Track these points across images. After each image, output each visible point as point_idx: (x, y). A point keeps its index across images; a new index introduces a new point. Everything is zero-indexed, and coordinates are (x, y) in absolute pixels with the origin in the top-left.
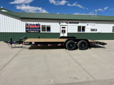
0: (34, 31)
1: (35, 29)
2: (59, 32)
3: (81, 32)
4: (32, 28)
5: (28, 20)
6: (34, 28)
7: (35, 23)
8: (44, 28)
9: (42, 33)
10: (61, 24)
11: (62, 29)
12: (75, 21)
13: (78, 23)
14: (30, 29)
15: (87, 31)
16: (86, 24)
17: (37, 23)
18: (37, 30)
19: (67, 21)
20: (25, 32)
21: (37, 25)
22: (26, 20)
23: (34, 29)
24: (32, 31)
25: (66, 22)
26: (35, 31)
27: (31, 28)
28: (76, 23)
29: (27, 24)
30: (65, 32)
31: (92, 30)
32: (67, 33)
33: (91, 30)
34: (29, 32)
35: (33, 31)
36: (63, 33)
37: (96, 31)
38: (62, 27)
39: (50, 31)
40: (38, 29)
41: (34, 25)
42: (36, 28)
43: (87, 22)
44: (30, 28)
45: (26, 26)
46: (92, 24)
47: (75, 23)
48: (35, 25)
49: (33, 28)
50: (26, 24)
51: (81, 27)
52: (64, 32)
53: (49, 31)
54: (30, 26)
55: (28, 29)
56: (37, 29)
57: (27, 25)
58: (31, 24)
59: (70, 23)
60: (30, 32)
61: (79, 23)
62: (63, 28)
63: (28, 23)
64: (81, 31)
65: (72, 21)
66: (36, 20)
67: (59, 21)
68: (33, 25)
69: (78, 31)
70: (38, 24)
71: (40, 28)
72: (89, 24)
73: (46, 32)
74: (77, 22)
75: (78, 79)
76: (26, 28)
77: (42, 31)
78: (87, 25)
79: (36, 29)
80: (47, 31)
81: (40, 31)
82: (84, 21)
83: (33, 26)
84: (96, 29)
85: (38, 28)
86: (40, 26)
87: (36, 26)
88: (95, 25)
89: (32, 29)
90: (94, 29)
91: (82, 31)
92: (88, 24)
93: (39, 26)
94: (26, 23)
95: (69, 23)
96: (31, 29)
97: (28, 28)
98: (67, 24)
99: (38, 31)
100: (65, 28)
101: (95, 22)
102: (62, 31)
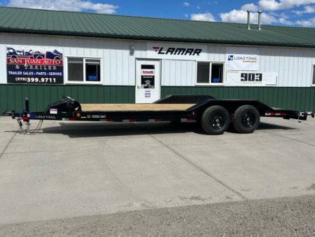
0: (40, 77)
1: (43, 71)
2: (132, 84)
3: (210, 84)
4: (31, 67)
5: (17, 37)
6: (39, 67)
7: (43, 49)
8: (75, 67)
9: (68, 85)
10: (138, 54)
11: (140, 72)
12: (187, 46)
13: (198, 52)
14: (26, 71)
15: (231, 79)
16: (228, 55)
17: (51, 49)
18: (51, 74)
19: (159, 45)
20: (5, 82)
21: (49, 55)
22: (10, 36)
23: (40, 71)
24: (33, 80)
25: (155, 48)
26: (43, 80)
27: (29, 67)
28: (190, 51)
29: (11, 51)
30: (152, 83)
31: (246, 77)
32: (162, 87)
33: (242, 75)
34: (20, 82)
35: (37, 80)
36: (145, 87)
37: (261, 80)
38: (143, 67)
39: (99, 80)
40: (55, 71)
41: (38, 56)
42: (47, 67)
43: (229, 48)
44: (22, 69)
45: (8, 61)
46: (246, 56)
47: (187, 52)
48: (43, 56)
49: (34, 67)
50: (10, 53)
51: (207, 65)
52: (148, 82)
53: (95, 77)
54: (23, 61)
55: (17, 70)
56: (52, 71)
57: (12, 55)
58: (28, 54)
59: (171, 50)
60: (25, 82)
61: (200, 51)
62: (145, 70)
63: (17, 48)
64: (208, 82)
65: (176, 46)
66: (47, 38)
67: (132, 43)
68: (35, 56)
69: (199, 81)
70: (56, 51)
71: (60, 69)
72: (235, 56)
73: (85, 82)
74: (195, 46)
75: (203, 200)
76: (10, 67)
77: (70, 79)
78: (229, 59)
79: (48, 71)
80: (87, 80)
81: (60, 79)
82: (218, 47)
83: (38, 61)
84: (261, 75)
85: (55, 68)
86: (62, 62)
87: (46, 61)
88: (254, 60)
89: (31, 71)
90: (253, 75)
91: (212, 82)
92: (232, 56)
93: (58, 58)
94: (8, 49)
95: (168, 51)
96: (29, 70)
97: (18, 67)
98: (160, 53)
99: (53, 77)
100: (152, 67)
101: (255, 49)
102: (144, 80)
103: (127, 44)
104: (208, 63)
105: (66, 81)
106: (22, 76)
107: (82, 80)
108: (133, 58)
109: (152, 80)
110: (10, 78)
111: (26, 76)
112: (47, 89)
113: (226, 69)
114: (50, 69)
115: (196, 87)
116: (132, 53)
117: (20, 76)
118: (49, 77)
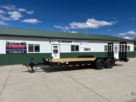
0: (18, 51)
1: (19, 49)
2: (50, 52)
3: (75, 52)
5: (10, 37)
6: (18, 48)
7: (20, 42)
8: (31, 48)
9: (28, 54)
10: (52, 43)
11: (53, 49)
12: (68, 40)
13: (71, 42)
14: (13, 49)
15: (81, 50)
16: (80, 43)
17: (22, 42)
18: (22, 50)
19: (59, 40)
20: (5, 53)
21: (22, 44)
22: (7, 37)
23: (18, 49)
24: (16, 52)
25: (58, 41)
26: (19, 52)
28: (69, 42)
29: (8, 42)
30: (57, 52)
32: (60, 53)
33: (84, 49)
34: (11, 53)
35: (17, 52)
37: (90, 50)
38: (54, 47)
41: (18, 44)
42: (21, 48)
43: (80, 41)
44: (12, 48)
45: (6, 46)
46: (85, 43)
47: (68, 42)
48: (20, 44)
49: (16, 48)
50: (7, 43)
51: (74, 46)
52: (56, 52)
53: (38, 51)
54: (12, 46)
55: (10, 49)
56: (23, 49)
57: (8, 44)
58: (14, 43)
59: (63, 42)
60: (12, 53)
61: (72, 42)
63: (10, 41)
64: (74, 51)
65: (64, 40)
66: (21, 38)
68: (17, 44)
69: (72, 51)
70: (24, 42)
71: (26, 48)
72: (82, 43)
73: (34, 52)
74: (70, 40)
76: (7, 48)
77: (29, 51)
79: (21, 49)
81: (26, 52)
82: (77, 40)
83: (17, 46)
85: (24, 48)
86: (26, 46)
87: (21, 46)
88: (88, 44)
89: (15, 49)
90: (88, 49)
94: (7, 42)
95: (62, 42)
96: (14, 49)
97: (10, 48)
99: (23, 51)
100: (57, 47)
101: (88, 41)
102: (54, 51)
103: (49, 39)
104: (74, 45)
105: (28, 52)
106: (12, 51)
107: (33, 52)
108: (51, 44)
109: (57, 51)
110: (7, 52)
111: (13, 51)
112: (21, 55)
113: (80, 47)
114: (22, 48)
115: (71, 53)
116: (50, 43)
117: (11, 51)
118: (21, 51)
